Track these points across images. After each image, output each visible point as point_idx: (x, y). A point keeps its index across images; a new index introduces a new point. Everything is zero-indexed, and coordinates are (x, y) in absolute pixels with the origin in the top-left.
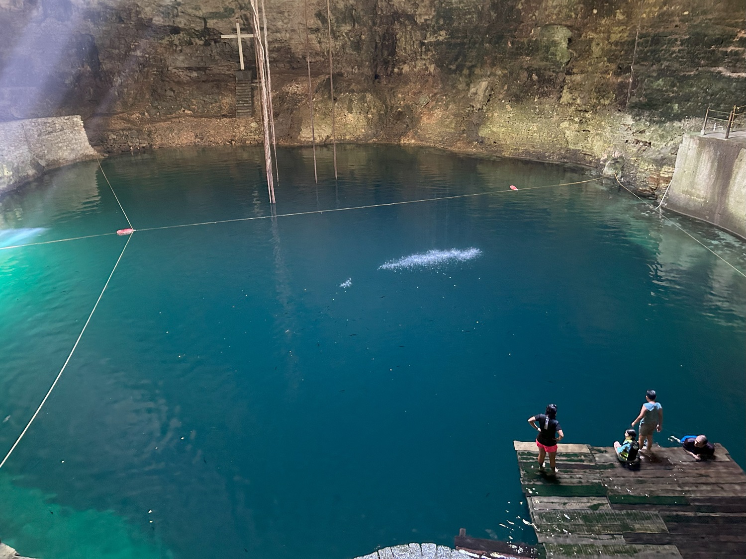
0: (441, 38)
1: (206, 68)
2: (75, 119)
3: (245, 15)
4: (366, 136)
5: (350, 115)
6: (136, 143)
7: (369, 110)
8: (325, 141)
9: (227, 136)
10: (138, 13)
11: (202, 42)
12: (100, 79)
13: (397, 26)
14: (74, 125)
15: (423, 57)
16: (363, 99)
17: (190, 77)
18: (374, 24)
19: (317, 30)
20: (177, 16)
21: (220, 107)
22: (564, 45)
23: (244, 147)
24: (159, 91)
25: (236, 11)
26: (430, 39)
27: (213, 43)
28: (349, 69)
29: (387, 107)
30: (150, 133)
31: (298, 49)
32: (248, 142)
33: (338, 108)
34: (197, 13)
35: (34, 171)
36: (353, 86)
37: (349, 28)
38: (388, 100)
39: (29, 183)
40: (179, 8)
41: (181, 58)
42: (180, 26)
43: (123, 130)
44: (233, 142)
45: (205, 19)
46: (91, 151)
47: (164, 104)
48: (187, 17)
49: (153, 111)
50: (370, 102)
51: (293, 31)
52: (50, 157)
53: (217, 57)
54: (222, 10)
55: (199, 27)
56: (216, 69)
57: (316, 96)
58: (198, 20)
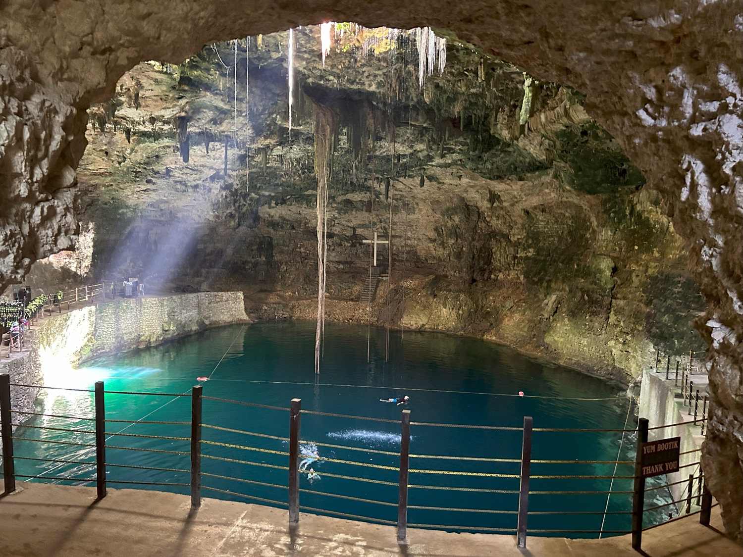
0: (530, 254)
1: (352, 262)
2: (239, 294)
3: (384, 227)
4: (455, 328)
5: (444, 310)
6: (281, 314)
7: (460, 307)
8: (421, 328)
9: (348, 315)
10: (306, 223)
11: (349, 244)
12: (271, 267)
13: (493, 242)
14: (238, 298)
15: (515, 268)
16: (457, 298)
17: (337, 268)
18: (473, 240)
19: (435, 240)
20: (334, 226)
21: (352, 293)
22: (608, 273)
23: (359, 325)
24: (311, 277)
25: (378, 223)
26: (521, 254)
27: (358, 245)
28: (452, 273)
29: (477, 306)
30: (294, 307)
31: (422, 254)
32: (362, 322)
33: (436, 303)
34: (349, 224)
35: (197, 327)
36: (452, 287)
37: (453, 241)
38: (480, 300)
39: (190, 336)
40: (336, 221)
41: (334, 254)
42: (335, 233)
43: (273, 303)
44: (351, 321)
45: (354, 229)
46: (245, 317)
47: (311, 287)
48: (341, 227)
49: (302, 291)
50: (462, 300)
51: (419, 239)
52: (214, 319)
53: (361, 255)
54: (367, 223)
55: (349, 233)
56: (359, 263)
57: (422, 291)
58: (349, 229)
